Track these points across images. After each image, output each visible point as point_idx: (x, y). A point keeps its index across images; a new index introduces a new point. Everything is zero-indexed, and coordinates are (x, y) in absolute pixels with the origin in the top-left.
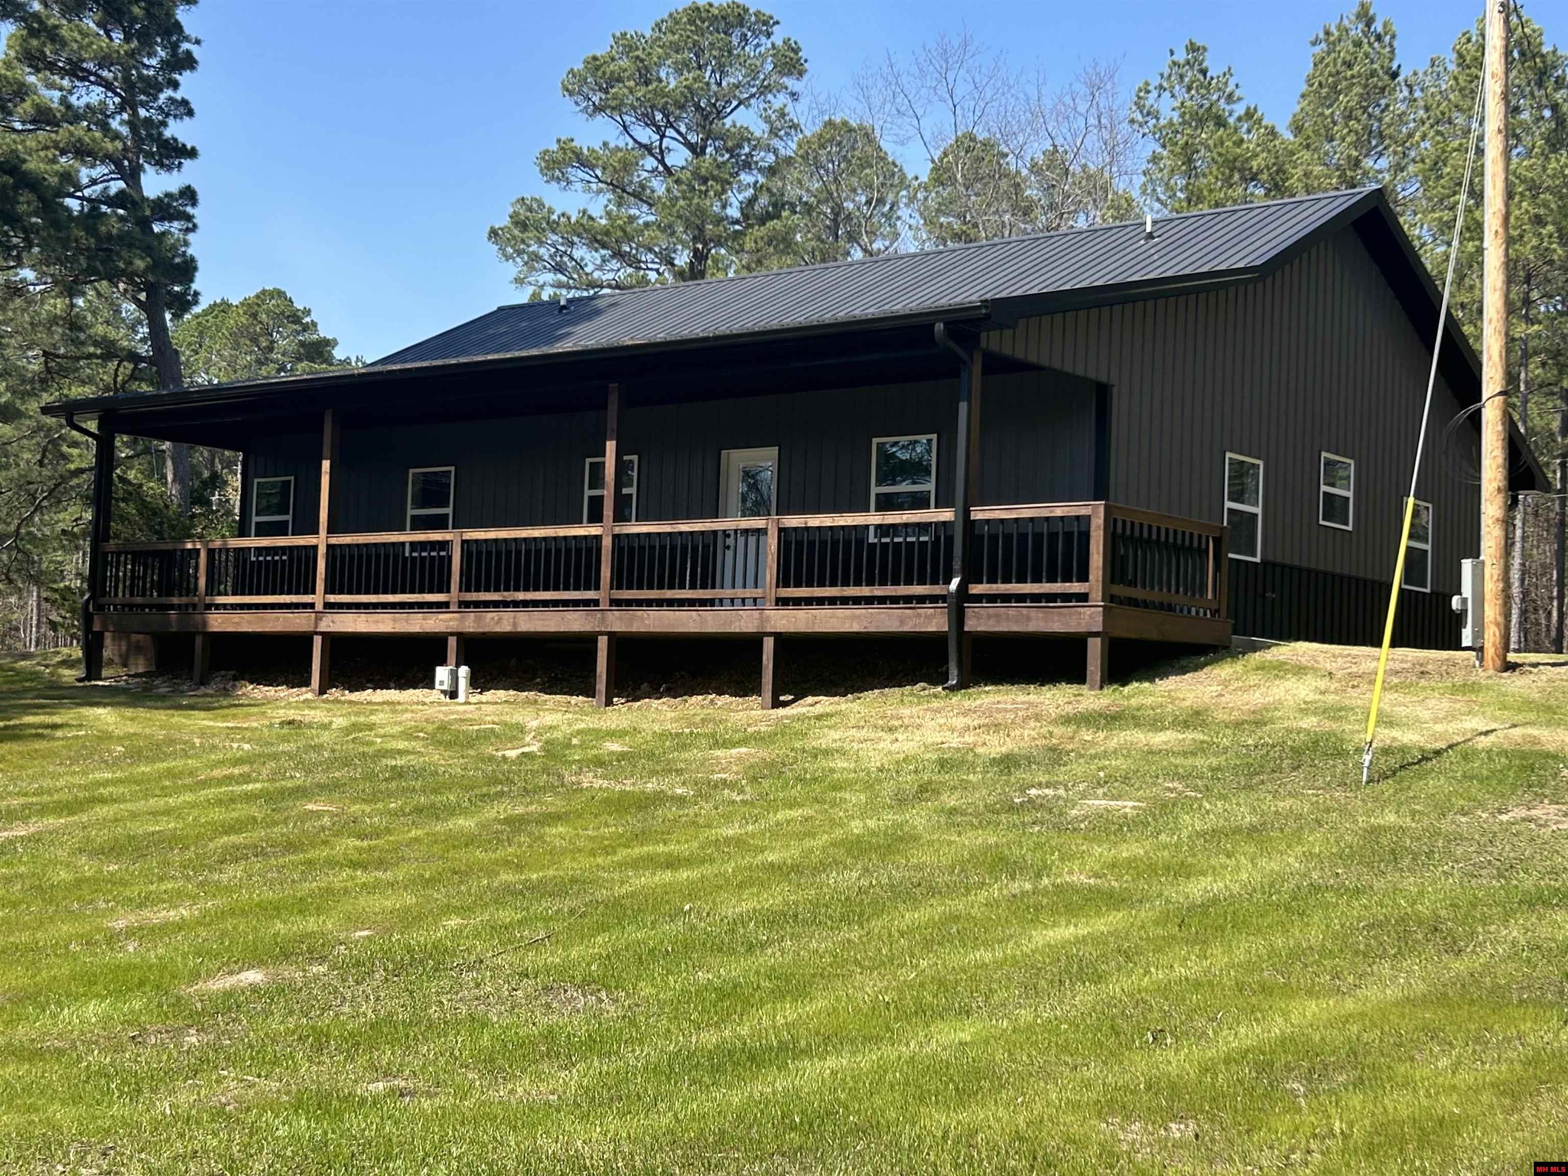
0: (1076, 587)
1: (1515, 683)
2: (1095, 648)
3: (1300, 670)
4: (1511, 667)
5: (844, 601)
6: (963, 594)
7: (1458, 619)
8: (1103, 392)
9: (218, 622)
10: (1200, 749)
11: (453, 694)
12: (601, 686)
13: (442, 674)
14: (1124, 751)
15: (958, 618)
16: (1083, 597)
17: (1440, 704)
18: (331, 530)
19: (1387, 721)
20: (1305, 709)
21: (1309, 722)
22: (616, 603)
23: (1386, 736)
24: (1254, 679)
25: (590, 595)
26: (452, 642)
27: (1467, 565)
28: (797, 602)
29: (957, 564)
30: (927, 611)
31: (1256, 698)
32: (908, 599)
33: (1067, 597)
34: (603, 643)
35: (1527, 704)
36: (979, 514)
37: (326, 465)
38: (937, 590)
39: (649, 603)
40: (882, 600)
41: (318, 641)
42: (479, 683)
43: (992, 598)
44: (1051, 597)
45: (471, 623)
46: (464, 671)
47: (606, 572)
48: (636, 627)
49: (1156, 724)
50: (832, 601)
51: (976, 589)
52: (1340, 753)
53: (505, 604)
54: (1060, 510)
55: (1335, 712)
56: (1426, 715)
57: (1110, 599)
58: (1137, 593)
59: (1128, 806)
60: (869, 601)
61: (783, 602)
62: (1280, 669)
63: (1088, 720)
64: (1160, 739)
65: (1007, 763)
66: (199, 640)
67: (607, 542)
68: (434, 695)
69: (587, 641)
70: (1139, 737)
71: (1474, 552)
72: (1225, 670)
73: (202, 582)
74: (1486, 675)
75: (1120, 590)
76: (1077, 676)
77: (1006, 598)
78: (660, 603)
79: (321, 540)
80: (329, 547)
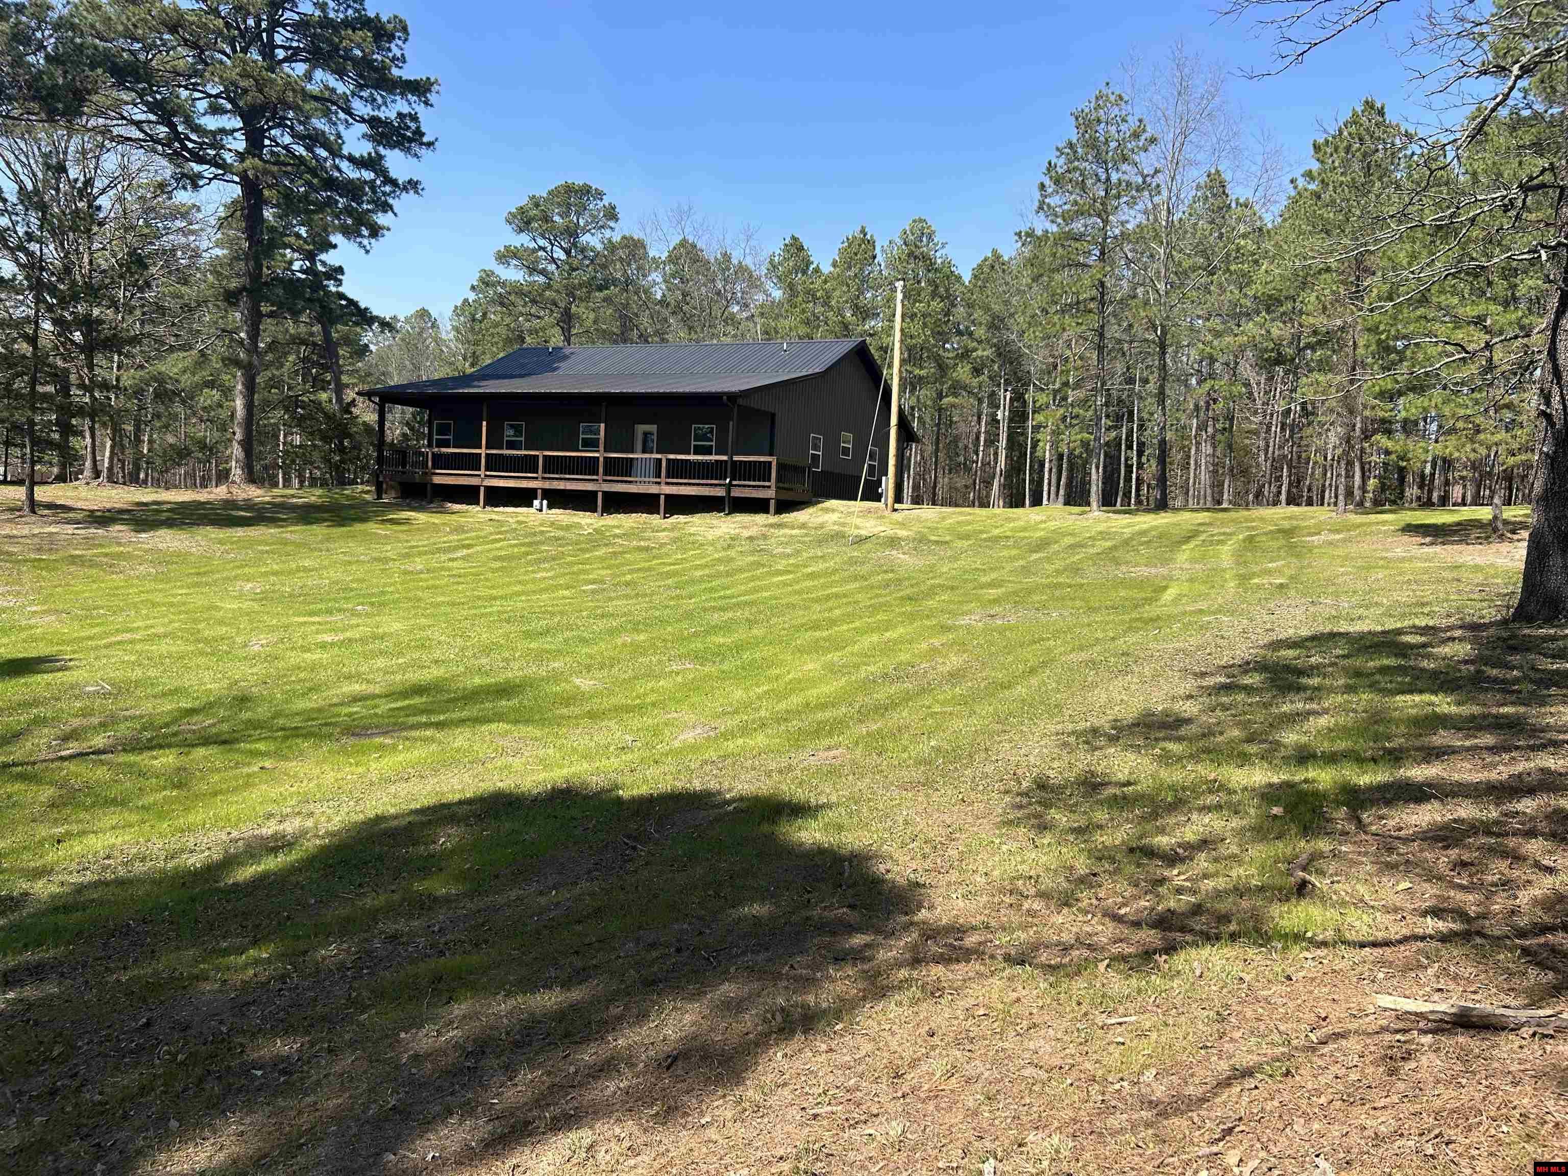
0: (767, 484)
1: (896, 515)
2: (772, 503)
3: (833, 511)
4: (895, 510)
5: (690, 484)
6: (730, 484)
7: (881, 495)
8: (773, 416)
9: (437, 480)
10: (806, 535)
11: (541, 510)
12: (599, 509)
13: (536, 503)
14: (785, 536)
15: (729, 492)
16: (769, 487)
17: (872, 522)
18: (487, 448)
19: (857, 527)
20: (835, 523)
21: (836, 527)
22: (605, 481)
23: (856, 532)
24: (820, 513)
25: (595, 477)
26: (539, 492)
27: (884, 478)
28: (673, 484)
29: (729, 474)
30: (718, 489)
31: (820, 520)
32: (711, 485)
33: (764, 487)
34: (600, 495)
35: (898, 523)
36: (736, 458)
37: (484, 423)
38: (722, 482)
39: (618, 481)
40: (703, 485)
41: (482, 489)
42: (550, 507)
43: (739, 486)
44: (759, 486)
45: (547, 485)
46: (545, 502)
47: (601, 470)
48: (613, 490)
49: (793, 528)
50: (685, 484)
51: (734, 483)
52: (844, 537)
53: (561, 479)
54: (762, 459)
55: (843, 525)
56: (868, 525)
57: (777, 488)
58: (786, 486)
59: (788, 551)
60: (698, 485)
61: (667, 484)
62: (827, 510)
63: (772, 526)
64: (794, 532)
65: (751, 538)
66: (429, 486)
67: (601, 459)
68: (532, 510)
69: (594, 494)
70: (787, 531)
71: (886, 475)
72: (811, 510)
73: (430, 464)
74: (887, 513)
75: (781, 485)
76: (767, 511)
77: (744, 486)
78: (622, 481)
79: (483, 451)
80: (487, 455)
